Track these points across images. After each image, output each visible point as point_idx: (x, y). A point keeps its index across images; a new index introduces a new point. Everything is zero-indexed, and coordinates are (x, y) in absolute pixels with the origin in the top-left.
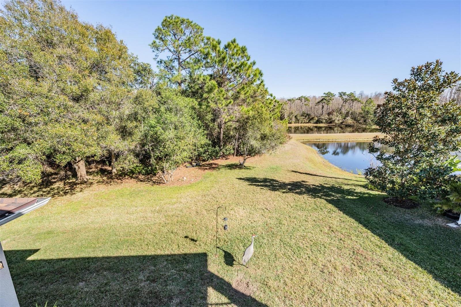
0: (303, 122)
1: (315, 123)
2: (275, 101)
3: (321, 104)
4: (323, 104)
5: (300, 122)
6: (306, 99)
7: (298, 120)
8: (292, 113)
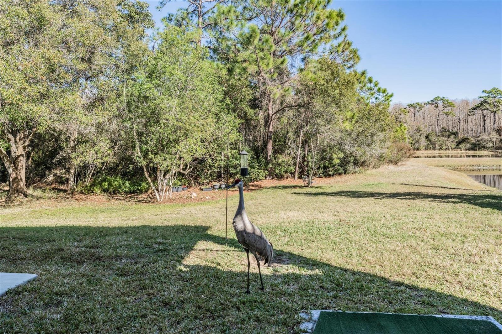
0: (445, 148)
1: (469, 150)
2: (379, 90)
3: (480, 112)
4: (485, 112)
5: (437, 147)
6: (447, 104)
7: (434, 144)
8: (418, 130)
